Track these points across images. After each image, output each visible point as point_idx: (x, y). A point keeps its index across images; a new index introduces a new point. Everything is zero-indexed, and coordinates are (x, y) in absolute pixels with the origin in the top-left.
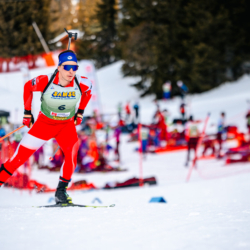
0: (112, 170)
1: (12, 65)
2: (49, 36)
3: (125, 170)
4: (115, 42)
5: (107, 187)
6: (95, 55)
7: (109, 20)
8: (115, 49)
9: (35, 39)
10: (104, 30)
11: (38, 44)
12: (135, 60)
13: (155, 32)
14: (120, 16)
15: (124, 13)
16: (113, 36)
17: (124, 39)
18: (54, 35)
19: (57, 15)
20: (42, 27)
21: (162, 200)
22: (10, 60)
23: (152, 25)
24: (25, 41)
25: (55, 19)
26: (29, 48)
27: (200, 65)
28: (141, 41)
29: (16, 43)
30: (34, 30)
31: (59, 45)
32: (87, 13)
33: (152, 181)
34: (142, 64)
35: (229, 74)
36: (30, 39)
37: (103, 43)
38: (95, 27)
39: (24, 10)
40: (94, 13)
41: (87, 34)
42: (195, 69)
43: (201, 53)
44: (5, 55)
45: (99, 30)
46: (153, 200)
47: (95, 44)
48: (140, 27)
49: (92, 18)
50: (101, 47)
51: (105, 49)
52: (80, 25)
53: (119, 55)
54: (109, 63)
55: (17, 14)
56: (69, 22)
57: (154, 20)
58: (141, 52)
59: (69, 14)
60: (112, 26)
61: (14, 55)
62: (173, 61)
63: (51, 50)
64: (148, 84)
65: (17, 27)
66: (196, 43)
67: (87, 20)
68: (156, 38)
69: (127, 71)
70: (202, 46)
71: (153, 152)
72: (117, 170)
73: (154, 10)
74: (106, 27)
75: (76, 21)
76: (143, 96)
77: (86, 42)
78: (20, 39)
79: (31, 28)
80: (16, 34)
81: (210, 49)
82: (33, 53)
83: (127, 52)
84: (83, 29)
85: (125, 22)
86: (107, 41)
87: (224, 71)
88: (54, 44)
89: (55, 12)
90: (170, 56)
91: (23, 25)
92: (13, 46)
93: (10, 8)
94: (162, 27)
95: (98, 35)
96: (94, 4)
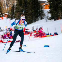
7: (13, 11)
10: (12, 13)
14: (15, 11)
17: (16, 15)
19: (4, 10)
23: (21, 12)
25: (3, 11)
27: (29, 19)
28: (19, 15)
31: (4, 15)
35: (34, 21)
38: (10, 12)
40: (10, 10)
42: (28, 20)
43: (29, 17)
47: (10, 15)
48: (18, 13)
50: (11, 16)
51: (12, 16)
53: (15, 17)
54: (13, 19)
57: (21, 11)
59: (6, 10)
60: (13, 12)
63: (3, 16)
66: (28, 16)
70: (29, 16)
81: (31, 17)
83: (16, 17)
84: (8, 13)
85: (16, 12)
86: (13, 15)
87: (33, 20)
88: (3, 15)
95: (11, 14)
96: (10, 8)
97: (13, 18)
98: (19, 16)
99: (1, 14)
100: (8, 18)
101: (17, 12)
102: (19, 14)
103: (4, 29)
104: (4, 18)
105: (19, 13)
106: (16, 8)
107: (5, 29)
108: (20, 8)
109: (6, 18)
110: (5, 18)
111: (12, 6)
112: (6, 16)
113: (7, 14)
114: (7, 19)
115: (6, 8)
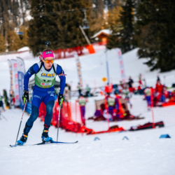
0: (134, 118)
1: (67, 54)
2: (90, 34)
3: (143, 118)
4: (133, 36)
5: (132, 130)
6: (120, 45)
7: (128, 21)
8: (133, 40)
9: (82, 36)
10: (125, 28)
11: (83, 39)
12: (146, 47)
13: (159, 28)
14: (136, 19)
15: (138, 17)
16: (131, 32)
17: (139, 34)
18: (93, 33)
19: (95, 20)
21: (168, 137)
22: (66, 50)
23: (156, 23)
24: (75, 38)
26: (78, 42)
28: (149, 35)
29: (69, 39)
30: (80, 30)
31: (97, 39)
32: (114, 18)
33: (161, 124)
34: (151, 50)
36: (78, 36)
37: (125, 37)
38: (120, 27)
39: (73, 18)
40: (118, 18)
41: (114, 32)
44: (63, 47)
45: (122, 28)
46: (162, 136)
47: (120, 38)
48: (149, 26)
49: (117, 21)
50: (123, 39)
51: (126, 41)
52: (110, 26)
53: (136, 45)
54: (130, 50)
55: (69, 20)
56: (103, 24)
57: (158, 20)
58: (150, 41)
59: (102, 19)
60: (130, 25)
61: (68, 47)
62: (171, 46)
63: (92, 43)
64: (155, 62)
65: (69, 29)
67: (114, 22)
68: (159, 32)
69: (141, 55)
71: (161, 106)
72: (137, 118)
73: (158, 14)
74: (127, 26)
75: (107, 23)
76: (152, 70)
77: (114, 36)
78: (72, 37)
79: (78, 29)
80: (69, 33)
82: (80, 45)
83: (141, 42)
85: (139, 23)
86: (128, 36)
88: (94, 39)
89: (93, 18)
90: (169, 44)
91: (73, 28)
92: (67, 42)
93: (65, 17)
94: (162, 24)
95: (121, 31)
96: (118, 12)
97: (129, 46)
98: (150, 37)
99: (84, 34)
102: (152, 31)
103: (95, 88)
104: (96, 47)
105: (151, 28)
106: (141, 10)
107: (100, 88)
108: (154, 9)
109: (103, 47)
110: (100, 49)
111: (124, 4)
112: (104, 40)
113: (107, 32)
114: (109, 51)
115: (106, 11)
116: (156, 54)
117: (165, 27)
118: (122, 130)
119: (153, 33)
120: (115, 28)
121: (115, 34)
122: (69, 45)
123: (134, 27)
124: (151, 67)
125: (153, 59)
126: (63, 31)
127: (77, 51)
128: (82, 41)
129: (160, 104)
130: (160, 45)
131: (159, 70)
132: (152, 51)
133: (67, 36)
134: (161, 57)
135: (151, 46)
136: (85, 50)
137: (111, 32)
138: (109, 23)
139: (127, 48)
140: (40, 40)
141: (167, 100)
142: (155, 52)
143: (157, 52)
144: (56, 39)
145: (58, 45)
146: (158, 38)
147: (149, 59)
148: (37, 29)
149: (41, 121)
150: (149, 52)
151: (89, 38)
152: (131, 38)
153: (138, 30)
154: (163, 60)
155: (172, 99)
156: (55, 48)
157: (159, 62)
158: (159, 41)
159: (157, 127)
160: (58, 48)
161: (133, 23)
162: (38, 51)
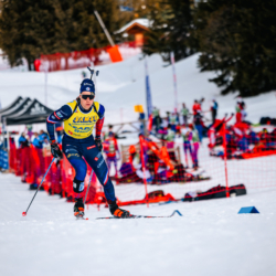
0: (191, 179)
1: (71, 61)
2: (113, 26)
3: (208, 179)
5: (188, 198)
6: (168, 47)
7: (183, 4)
8: (191, 38)
9: (98, 30)
10: (178, 17)
11: (101, 35)
12: (215, 51)
13: (238, 18)
16: (189, 24)
17: (201, 26)
18: (119, 25)
20: (105, 15)
21: (254, 211)
22: (70, 55)
24: (86, 32)
26: (91, 41)
28: (221, 28)
29: (75, 35)
30: (96, 19)
31: (126, 35)
33: (240, 190)
34: (223, 56)
36: (91, 30)
37: (176, 31)
38: (167, 15)
41: (158, 22)
44: (64, 49)
45: (172, 16)
46: (243, 211)
47: (167, 33)
48: (220, 12)
49: (162, 3)
50: (174, 37)
51: (179, 40)
52: (149, 12)
56: (136, 9)
58: (221, 41)
60: (187, 11)
61: (73, 49)
62: (260, 51)
63: (116, 42)
64: (230, 78)
65: (76, 17)
67: (157, 5)
68: (239, 24)
69: (205, 65)
72: (199, 179)
74: (180, 13)
75: (144, 7)
76: (224, 93)
77: (157, 31)
78: (80, 31)
79: (92, 17)
80: (75, 24)
82: (95, 47)
83: (206, 41)
84: (153, 17)
85: (202, 6)
86: (182, 30)
88: (120, 35)
90: (255, 46)
91: (83, 14)
92: (72, 39)
94: (246, 11)
95: (170, 22)
97: (184, 49)
98: (222, 34)
99: (103, 25)
100: (149, 49)
101: (210, 10)
102: (225, 23)
104: (124, 50)
105: (224, 16)
107: (131, 124)
109: (138, 51)
110: (130, 54)
112: (139, 37)
113: (144, 23)
114: (147, 57)
116: (233, 64)
117: (250, 16)
118: (169, 199)
119: (228, 26)
120: (158, 17)
121: (159, 27)
122: (74, 45)
123: (192, 13)
124: (224, 88)
125: (227, 73)
126: (65, 20)
127: (89, 57)
128: (99, 38)
129: (238, 153)
130: (239, 47)
131: (237, 93)
132: (226, 59)
133: (72, 29)
134: (240, 68)
135: (223, 49)
136: (104, 56)
137: (152, 22)
138: (148, 6)
139: (180, 52)
140: (22, 35)
141: (251, 147)
142: (230, 60)
143: (234, 61)
144: (51, 35)
145: (55, 45)
146: (236, 35)
147: (220, 73)
148: (16, 15)
149: (24, 181)
150: (219, 60)
151: (111, 34)
152: (188, 35)
153: (200, 20)
154: (245, 75)
155: (261, 144)
156: (49, 51)
157: (237, 79)
158: (237, 40)
159: (233, 195)
160: (56, 51)
161: (192, 7)
162: (18, 56)
